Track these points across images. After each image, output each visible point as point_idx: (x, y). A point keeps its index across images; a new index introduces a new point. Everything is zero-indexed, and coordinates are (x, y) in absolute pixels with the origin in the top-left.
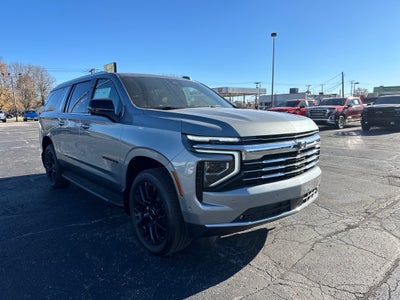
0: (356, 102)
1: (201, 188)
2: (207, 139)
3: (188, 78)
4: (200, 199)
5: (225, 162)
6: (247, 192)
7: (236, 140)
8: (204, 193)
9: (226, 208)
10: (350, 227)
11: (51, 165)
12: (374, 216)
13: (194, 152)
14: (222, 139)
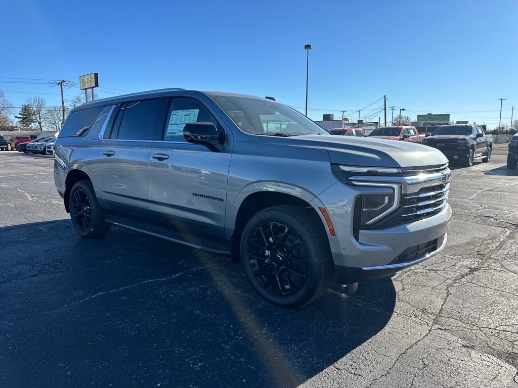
0: (412, 132)
1: (358, 225)
2: (365, 170)
3: (273, 99)
4: (357, 238)
5: (383, 196)
6: (406, 229)
7: (395, 170)
8: (361, 231)
9: (385, 247)
10: (472, 270)
11: (79, 209)
12: (490, 258)
13: (350, 184)
14: (380, 170)
